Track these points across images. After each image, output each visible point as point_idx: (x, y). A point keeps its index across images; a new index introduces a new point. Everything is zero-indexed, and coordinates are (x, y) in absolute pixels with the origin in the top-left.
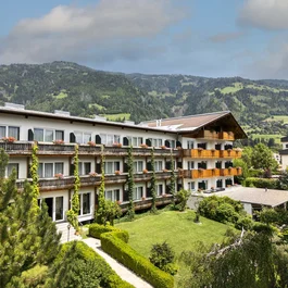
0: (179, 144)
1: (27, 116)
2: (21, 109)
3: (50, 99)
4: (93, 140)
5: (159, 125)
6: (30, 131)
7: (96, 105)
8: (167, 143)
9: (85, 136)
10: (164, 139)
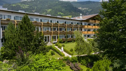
0: (82, 24)
1: (40, 16)
2: (38, 14)
3: (46, 11)
4: (57, 22)
5: (77, 18)
6: (41, 20)
7: (60, 13)
8: (78, 24)
9: (54, 21)
10: (77, 22)
